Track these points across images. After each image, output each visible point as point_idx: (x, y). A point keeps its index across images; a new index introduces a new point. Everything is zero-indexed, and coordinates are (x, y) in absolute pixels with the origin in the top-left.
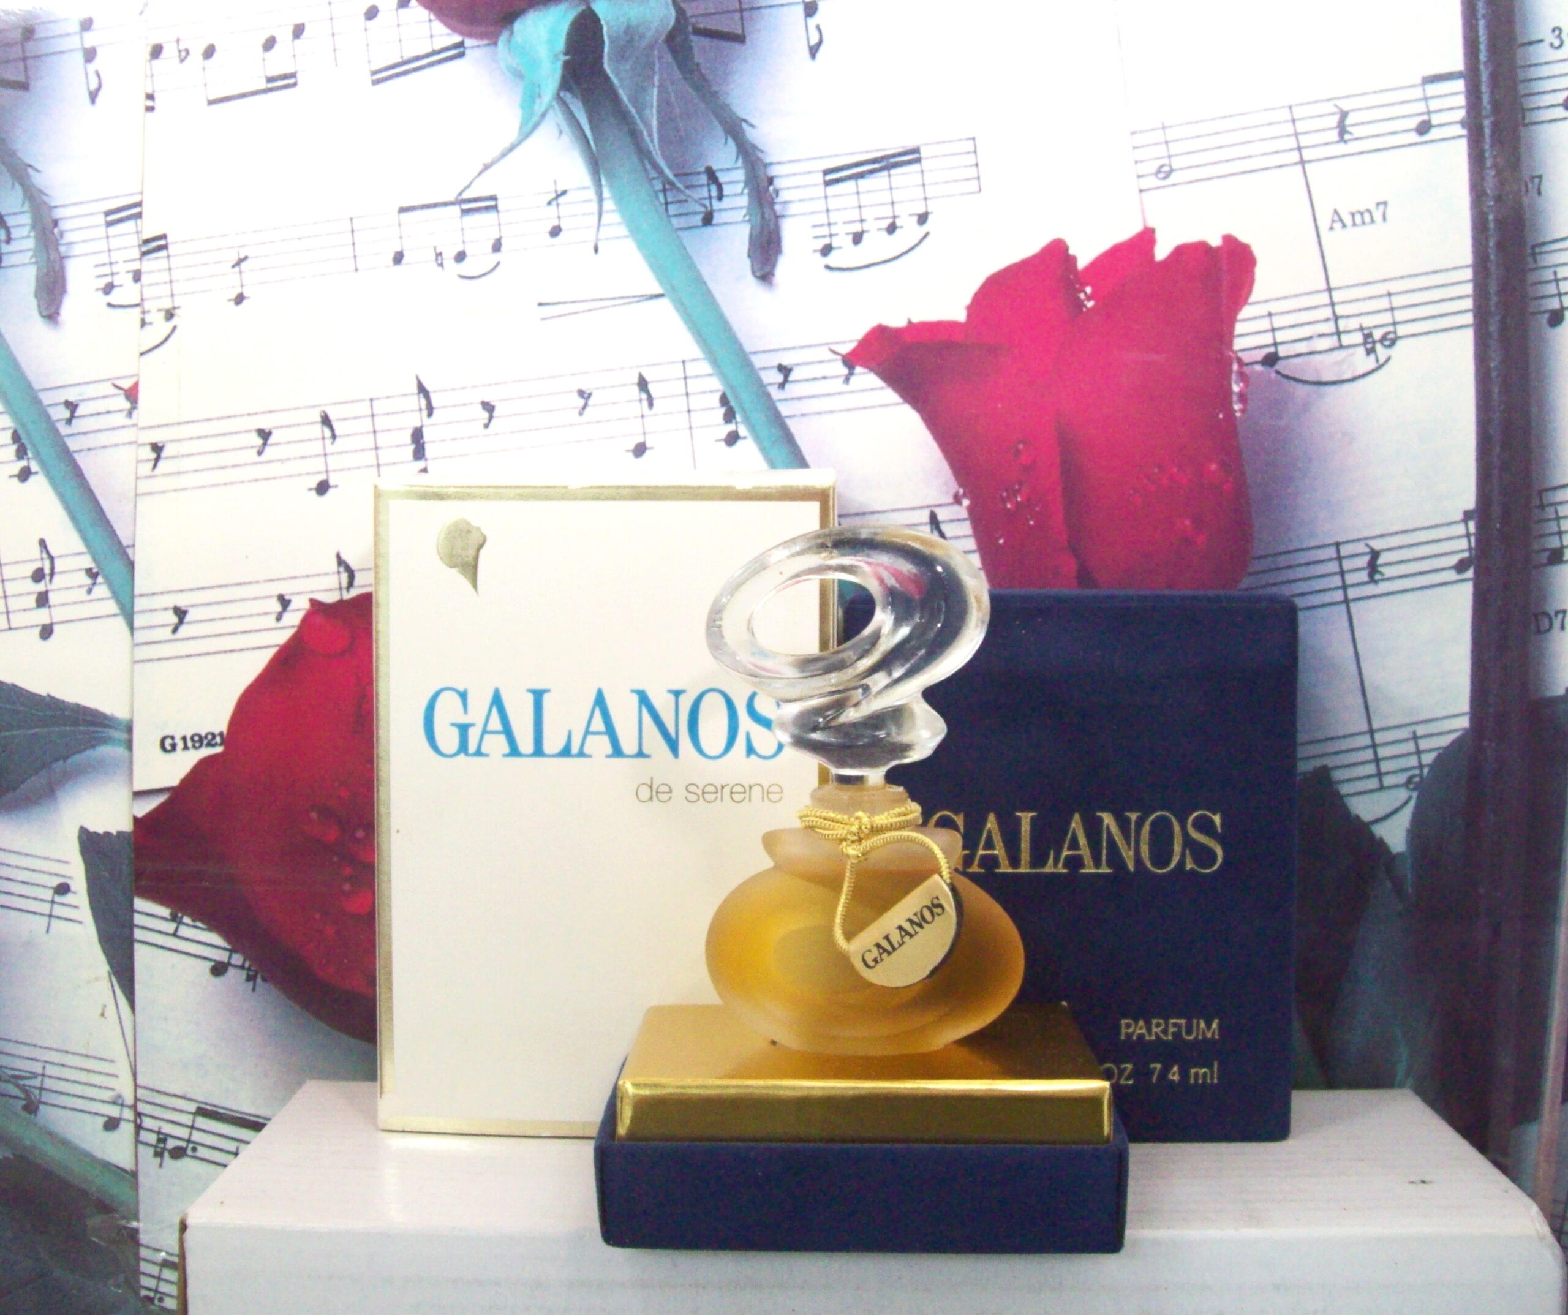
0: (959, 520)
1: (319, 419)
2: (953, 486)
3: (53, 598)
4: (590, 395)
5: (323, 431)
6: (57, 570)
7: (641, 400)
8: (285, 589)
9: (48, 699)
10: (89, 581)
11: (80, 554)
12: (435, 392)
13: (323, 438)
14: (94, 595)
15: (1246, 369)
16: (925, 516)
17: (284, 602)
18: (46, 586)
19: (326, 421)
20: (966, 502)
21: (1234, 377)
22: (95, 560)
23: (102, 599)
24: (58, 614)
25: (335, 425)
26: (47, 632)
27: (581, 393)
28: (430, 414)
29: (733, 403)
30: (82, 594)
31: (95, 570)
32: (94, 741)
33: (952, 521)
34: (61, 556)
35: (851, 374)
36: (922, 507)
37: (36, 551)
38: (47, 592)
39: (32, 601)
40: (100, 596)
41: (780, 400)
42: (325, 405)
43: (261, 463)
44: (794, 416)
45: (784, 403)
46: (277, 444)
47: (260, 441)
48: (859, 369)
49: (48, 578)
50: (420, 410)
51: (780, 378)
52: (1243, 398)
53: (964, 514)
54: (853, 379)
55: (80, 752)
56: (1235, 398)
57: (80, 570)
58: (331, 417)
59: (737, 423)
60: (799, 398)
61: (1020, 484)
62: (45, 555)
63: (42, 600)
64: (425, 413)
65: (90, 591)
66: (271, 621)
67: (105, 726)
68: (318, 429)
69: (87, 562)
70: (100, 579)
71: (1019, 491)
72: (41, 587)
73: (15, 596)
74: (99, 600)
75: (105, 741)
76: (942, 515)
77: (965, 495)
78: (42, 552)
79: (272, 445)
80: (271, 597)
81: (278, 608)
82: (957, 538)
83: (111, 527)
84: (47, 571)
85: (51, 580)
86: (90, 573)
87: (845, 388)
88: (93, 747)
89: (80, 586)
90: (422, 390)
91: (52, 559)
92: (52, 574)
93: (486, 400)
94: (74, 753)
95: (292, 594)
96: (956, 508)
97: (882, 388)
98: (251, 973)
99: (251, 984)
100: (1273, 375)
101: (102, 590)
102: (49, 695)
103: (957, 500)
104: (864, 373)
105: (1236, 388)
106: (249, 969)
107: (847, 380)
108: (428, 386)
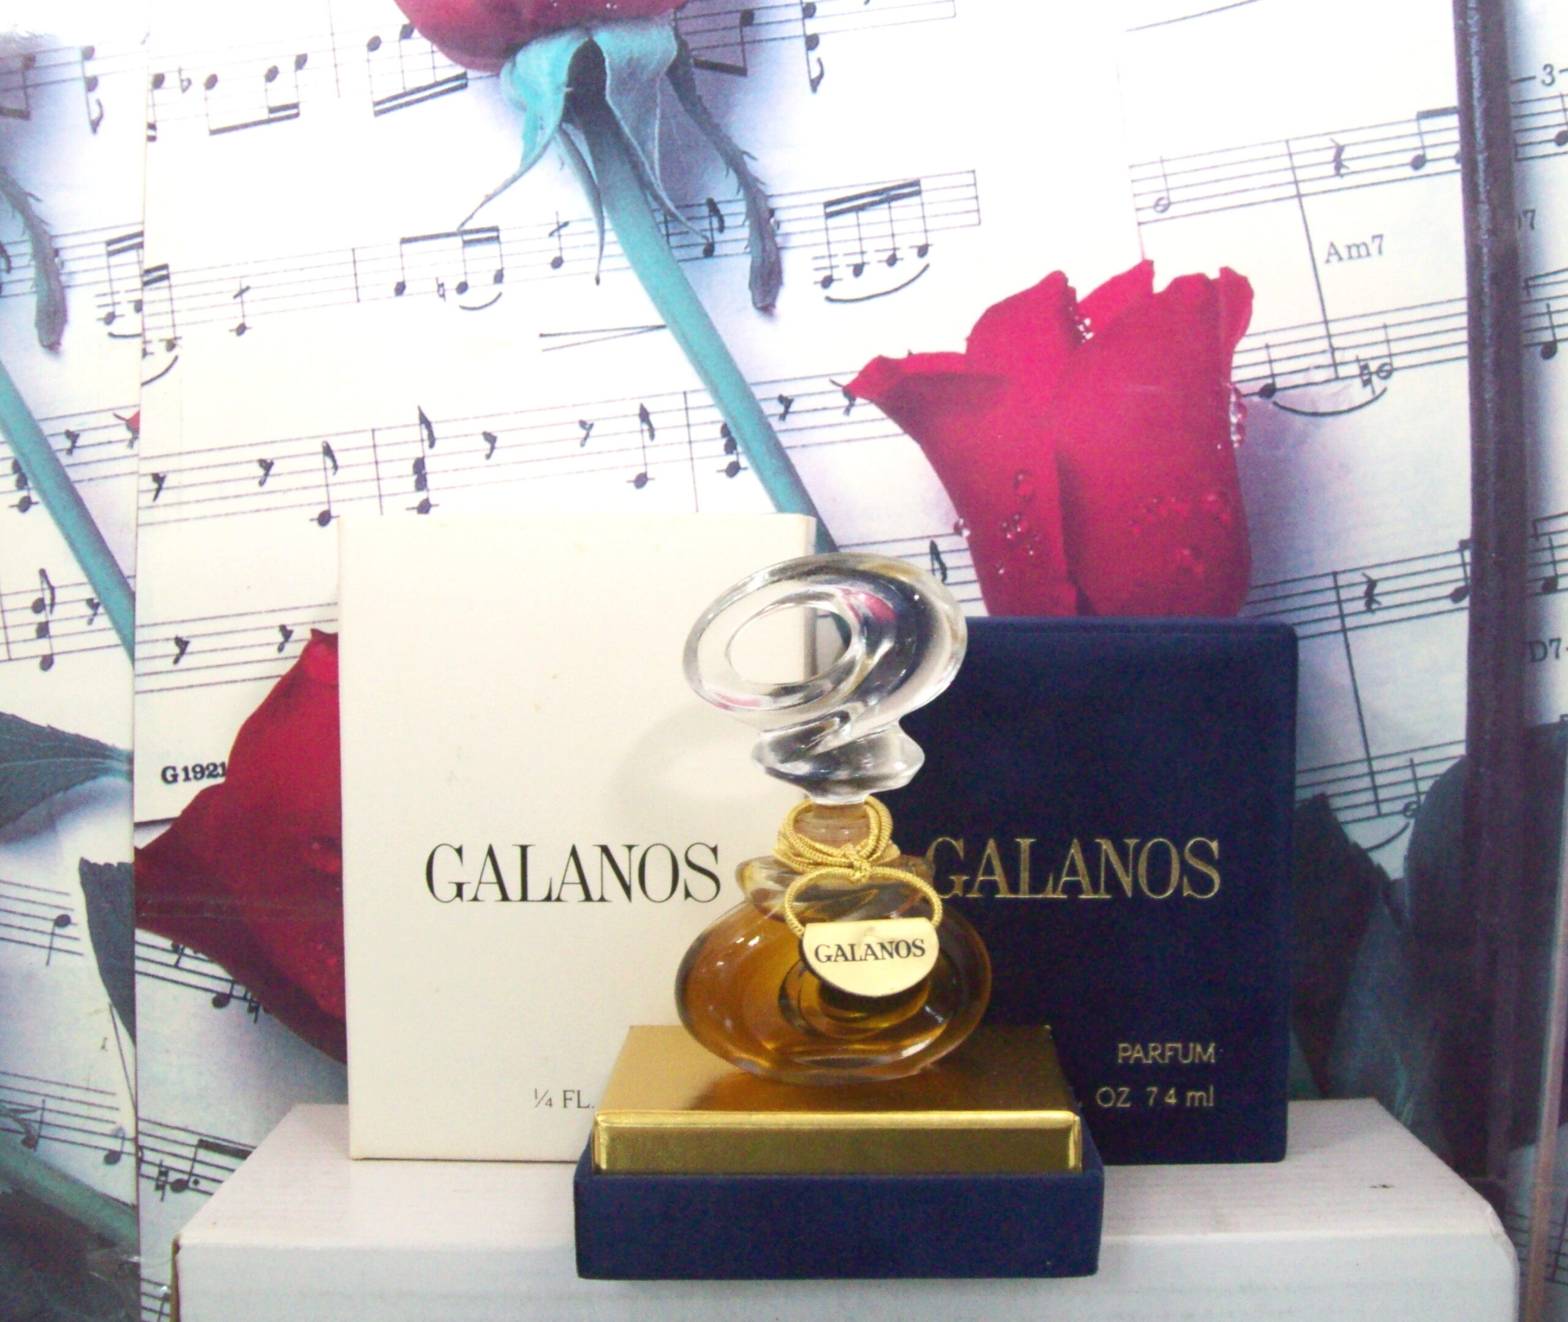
0: (959, 551)
1: (320, 449)
2: (954, 517)
3: (53, 629)
4: (592, 426)
5: (324, 462)
6: (57, 600)
7: (642, 431)
8: (287, 619)
9: (48, 730)
10: (89, 612)
11: (81, 584)
12: (437, 422)
13: (325, 469)
14: (95, 625)
15: (1244, 401)
16: (925, 547)
17: (286, 633)
18: (46, 615)
19: (328, 451)
20: (966, 533)
21: (1232, 408)
22: (96, 590)
23: (104, 630)
24: (58, 645)
25: (337, 456)
26: (47, 662)
27: (583, 424)
28: (432, 445)
29: (734, 434)
30: (82, 625)
31: (96, 601)
32: (93, 774)
33: (952, 551)
34: (61, 587)
35: (851, 405)
36: (922, 538)
37: (36, 582)
38: (47, 623)
39: (32, 632)
40: (101, 627)
41: (781, 431)
42: (328, 435)
43: (262, 493)
44: (795, 447)
45: (787, 434)
46: (279, 475)
47: (261, 472)
48: (859, 401)
49: (48, 608)
50: (422, 440)
51: (781, 409)
52: (1240, 428)
53: (964, 544)
54: (853, 411)
55: (82, 782)
56: (1233, 429)
57: (83, 600)
58: (333, 447)
59: (738, 454)
60: (800, 429)
61: (1020, 514)
62: (45, 586)
63: (43, 631)
64: (427, 443)
65: (91, 622)
66: (273, 652)
67: (105, 757)
68: (319, 460)
69: (88, 592)
70: (101, 610)
71: (1019, 522)
72: (41, 618)
73: (15, 626)
74: (99, 630)
75: (107, 771)
76: (942, 545)
77: (965, 526)
78: (42, 583)
79: (274, 475)
80: (272, 627)
81: (279, 638)
82: (959, 568)
83: (112, 557)
84: (48, 601)
85: (51, 611)
86: (93, 604)
87: (846, 419)
88: (94, 778)
89: (82, 617)
90: (424, 421)
91: (52, 589)
92: (53, 604)
93: (488, 430)
94: (74, 785)
95: (295, 624)
96: (956, 538)
97: (883, 419)
98: (253, 1005)
99: (253, 1015)
100: (1271, 406)
101: (103, 621)
102: (49, 726)
103: (958, 530)
104: (865, 404)
105: (1234, 419)
106: (251, 1001)
107: (848, 411)
108: (430, 417)
